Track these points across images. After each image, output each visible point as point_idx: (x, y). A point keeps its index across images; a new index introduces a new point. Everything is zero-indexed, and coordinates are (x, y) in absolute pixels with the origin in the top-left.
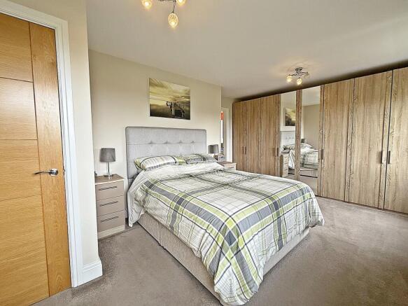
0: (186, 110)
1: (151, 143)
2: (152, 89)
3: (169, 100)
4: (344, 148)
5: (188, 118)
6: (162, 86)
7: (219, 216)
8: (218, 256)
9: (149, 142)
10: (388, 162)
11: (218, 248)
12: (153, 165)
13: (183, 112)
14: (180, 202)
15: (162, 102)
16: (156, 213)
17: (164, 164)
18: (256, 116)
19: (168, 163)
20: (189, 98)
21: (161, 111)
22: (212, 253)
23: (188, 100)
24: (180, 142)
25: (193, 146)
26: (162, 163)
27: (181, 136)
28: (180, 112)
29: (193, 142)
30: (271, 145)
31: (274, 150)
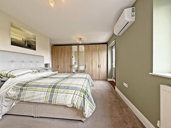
0: (34, 45)
1: (12, 61)
2: (12, 29)
3: (24, 38)
4: (91, 64)
5: (35, 49)
6: (20, 29)
7: (79, 86)
8: (83, 101)
9: (11, 60)
10: (100, 67)
11: (82, 98)
12: (20, 74)
13: (32, 46)
14: (54, 87)
15: (19, 38)
16: (35, 98)
17: (27, 73)
18: (63, 52)
19: (29, 72)
20: (35, 39)
21: (19, 43)
22: (80, 101)
23: (34, 40)
24: (31, 62)
25: (38, 64)
26: (25, 72)
27: (31, 58)
28: (31, 46)
29: (38, 62)
30: (69, 64)
31: (70, 66)
